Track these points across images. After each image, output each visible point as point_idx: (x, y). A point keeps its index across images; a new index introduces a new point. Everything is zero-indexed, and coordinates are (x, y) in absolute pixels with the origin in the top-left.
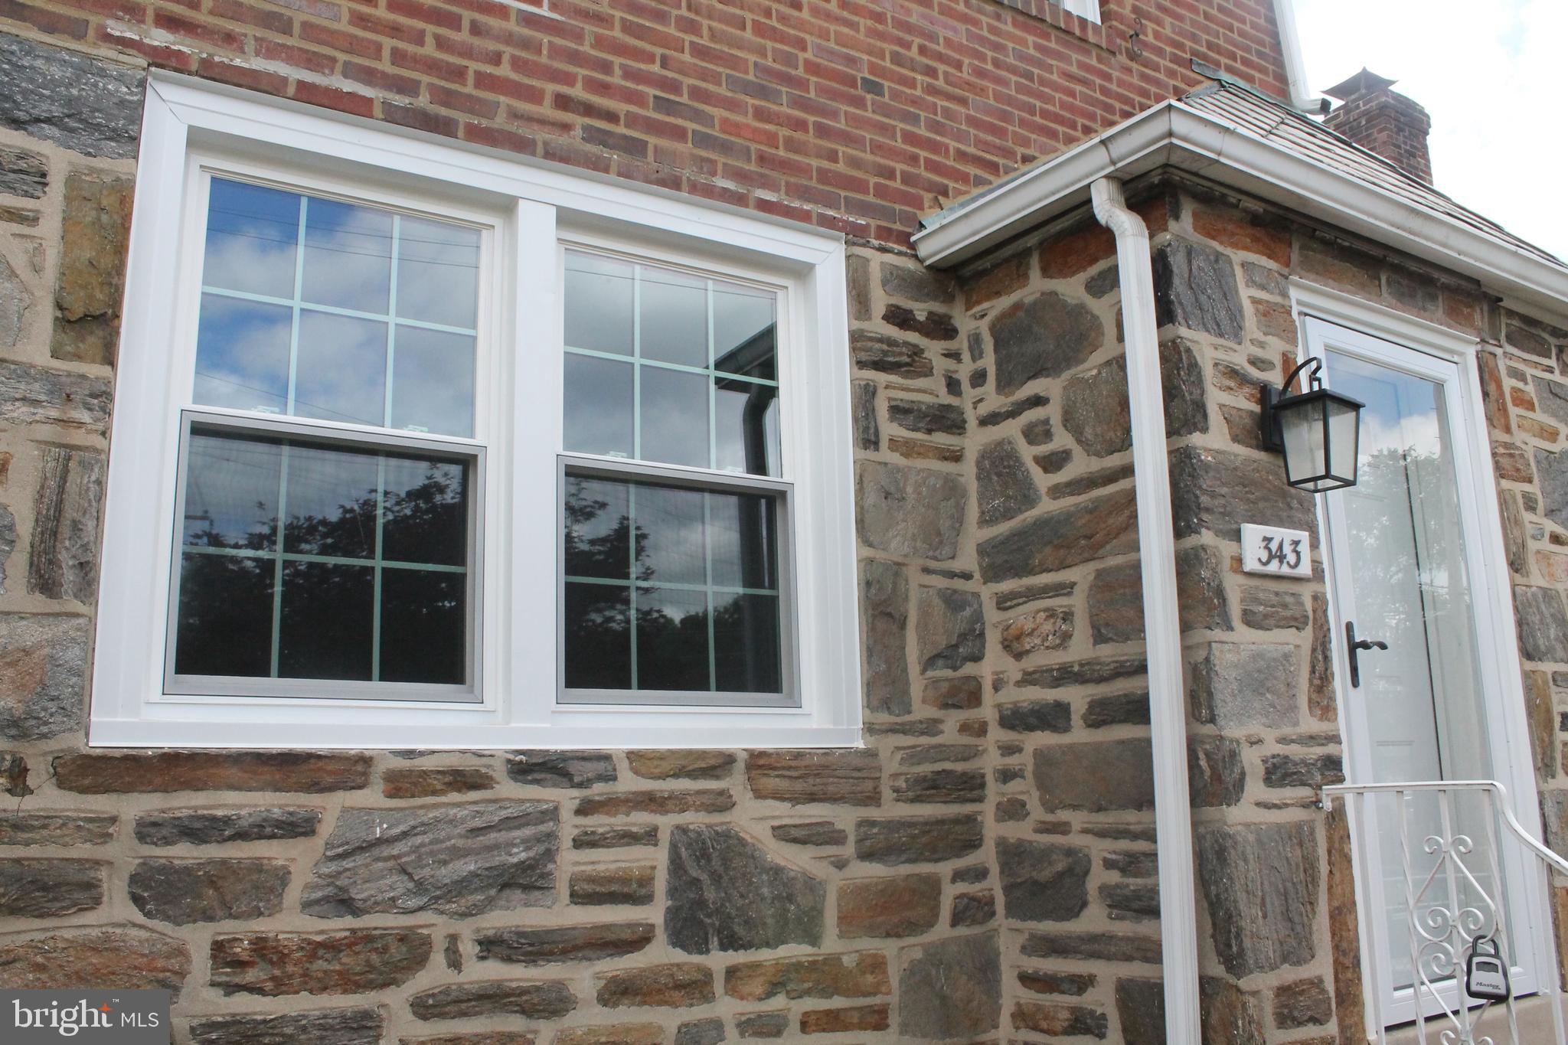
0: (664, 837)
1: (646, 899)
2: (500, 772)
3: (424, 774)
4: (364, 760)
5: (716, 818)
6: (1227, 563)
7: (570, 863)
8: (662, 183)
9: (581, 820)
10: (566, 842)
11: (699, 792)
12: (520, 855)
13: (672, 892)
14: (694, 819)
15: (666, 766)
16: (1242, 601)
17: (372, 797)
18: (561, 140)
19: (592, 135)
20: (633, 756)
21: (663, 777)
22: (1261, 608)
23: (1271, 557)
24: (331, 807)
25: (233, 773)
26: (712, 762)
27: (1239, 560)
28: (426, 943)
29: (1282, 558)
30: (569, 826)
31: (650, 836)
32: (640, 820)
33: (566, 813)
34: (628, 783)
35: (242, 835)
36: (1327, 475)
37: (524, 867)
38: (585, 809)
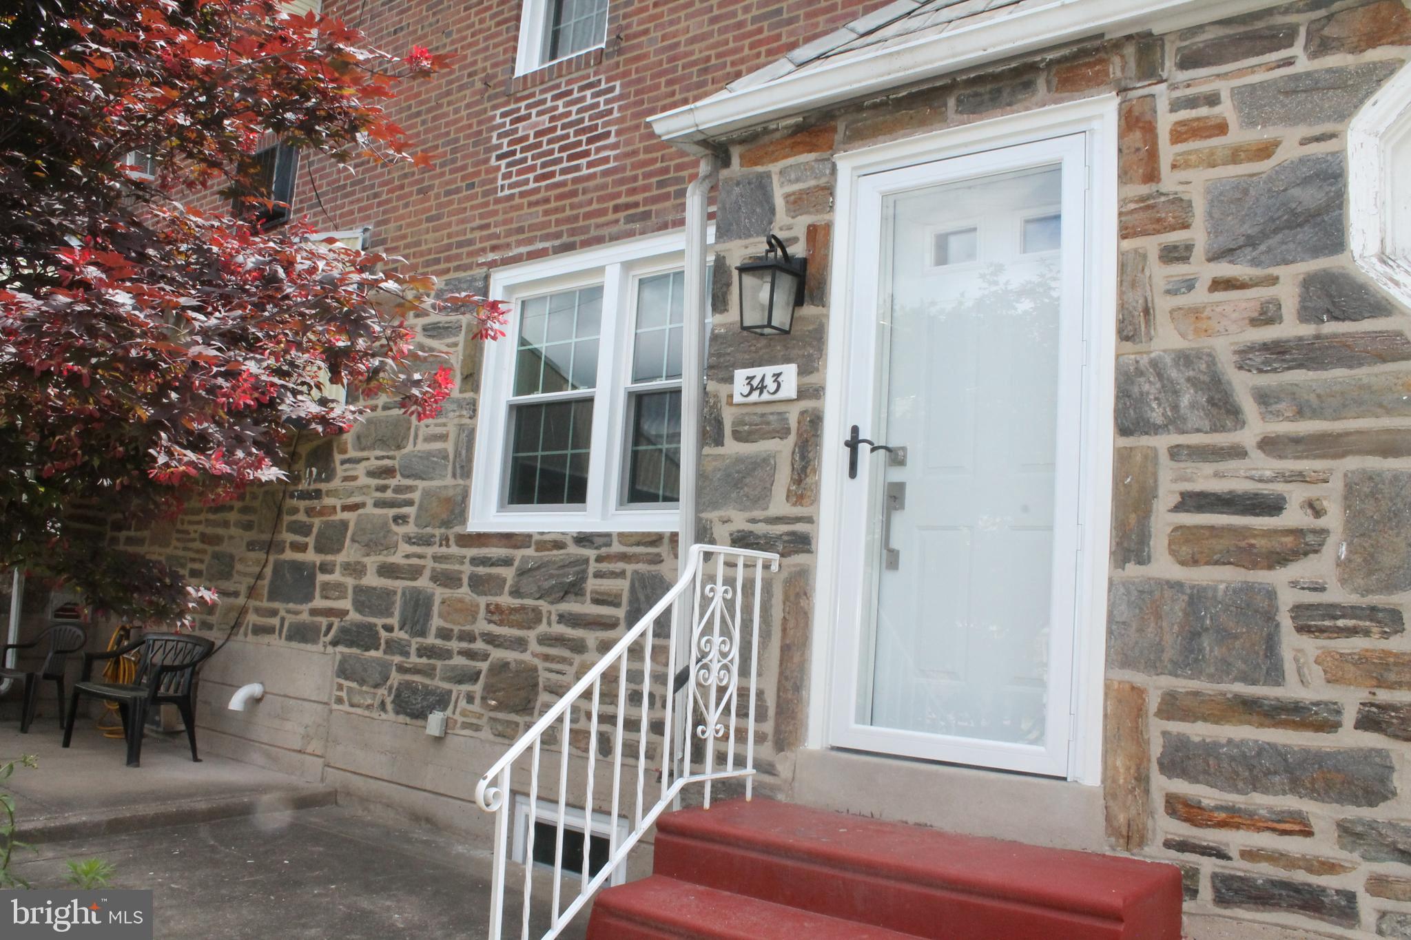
0: (629, 574)
1: (617, 605)
2: (569, 542)
3: (545, 542)
4: (529, 536)
5: (653, 568)
6: (724, 400)
7: (592, 584)
8: (659, 229)
9: (598, 565)
10: (591, 575)
11: (648, 554)
12: (571, 578)
13: (631, 602)
14: (642, 567)
15: (633, 540)
16: (733, 423)
17: (530, 552)
18: (614, 229)
19: (630, 219)
20: (621, 535)
21: (631, 545)
22: (746, 428)
23: (752, 390)
24: (519, 554)
25: (495, 541)
26: (654, 538)
27: (731, 396)
28: (540, 613)
29: (762, 388)
30: (593, 567)
31: (622, 574)
32: (619, 566)
33: (592, 562)
34: (617, 548)
35: (492, 565)
36: (769, 325)
37: (573, 584)
38: (599, 559)
